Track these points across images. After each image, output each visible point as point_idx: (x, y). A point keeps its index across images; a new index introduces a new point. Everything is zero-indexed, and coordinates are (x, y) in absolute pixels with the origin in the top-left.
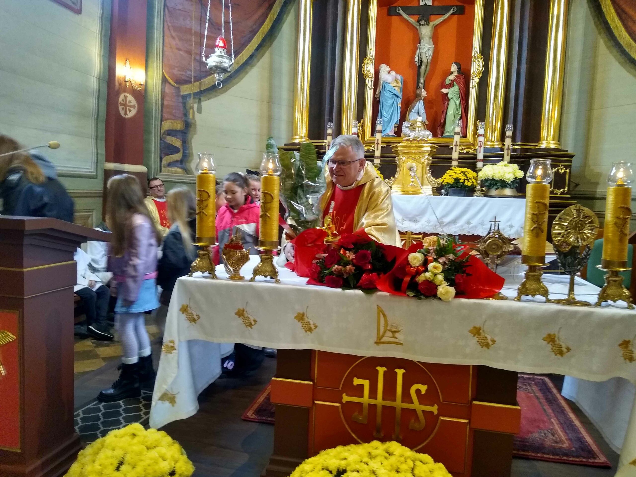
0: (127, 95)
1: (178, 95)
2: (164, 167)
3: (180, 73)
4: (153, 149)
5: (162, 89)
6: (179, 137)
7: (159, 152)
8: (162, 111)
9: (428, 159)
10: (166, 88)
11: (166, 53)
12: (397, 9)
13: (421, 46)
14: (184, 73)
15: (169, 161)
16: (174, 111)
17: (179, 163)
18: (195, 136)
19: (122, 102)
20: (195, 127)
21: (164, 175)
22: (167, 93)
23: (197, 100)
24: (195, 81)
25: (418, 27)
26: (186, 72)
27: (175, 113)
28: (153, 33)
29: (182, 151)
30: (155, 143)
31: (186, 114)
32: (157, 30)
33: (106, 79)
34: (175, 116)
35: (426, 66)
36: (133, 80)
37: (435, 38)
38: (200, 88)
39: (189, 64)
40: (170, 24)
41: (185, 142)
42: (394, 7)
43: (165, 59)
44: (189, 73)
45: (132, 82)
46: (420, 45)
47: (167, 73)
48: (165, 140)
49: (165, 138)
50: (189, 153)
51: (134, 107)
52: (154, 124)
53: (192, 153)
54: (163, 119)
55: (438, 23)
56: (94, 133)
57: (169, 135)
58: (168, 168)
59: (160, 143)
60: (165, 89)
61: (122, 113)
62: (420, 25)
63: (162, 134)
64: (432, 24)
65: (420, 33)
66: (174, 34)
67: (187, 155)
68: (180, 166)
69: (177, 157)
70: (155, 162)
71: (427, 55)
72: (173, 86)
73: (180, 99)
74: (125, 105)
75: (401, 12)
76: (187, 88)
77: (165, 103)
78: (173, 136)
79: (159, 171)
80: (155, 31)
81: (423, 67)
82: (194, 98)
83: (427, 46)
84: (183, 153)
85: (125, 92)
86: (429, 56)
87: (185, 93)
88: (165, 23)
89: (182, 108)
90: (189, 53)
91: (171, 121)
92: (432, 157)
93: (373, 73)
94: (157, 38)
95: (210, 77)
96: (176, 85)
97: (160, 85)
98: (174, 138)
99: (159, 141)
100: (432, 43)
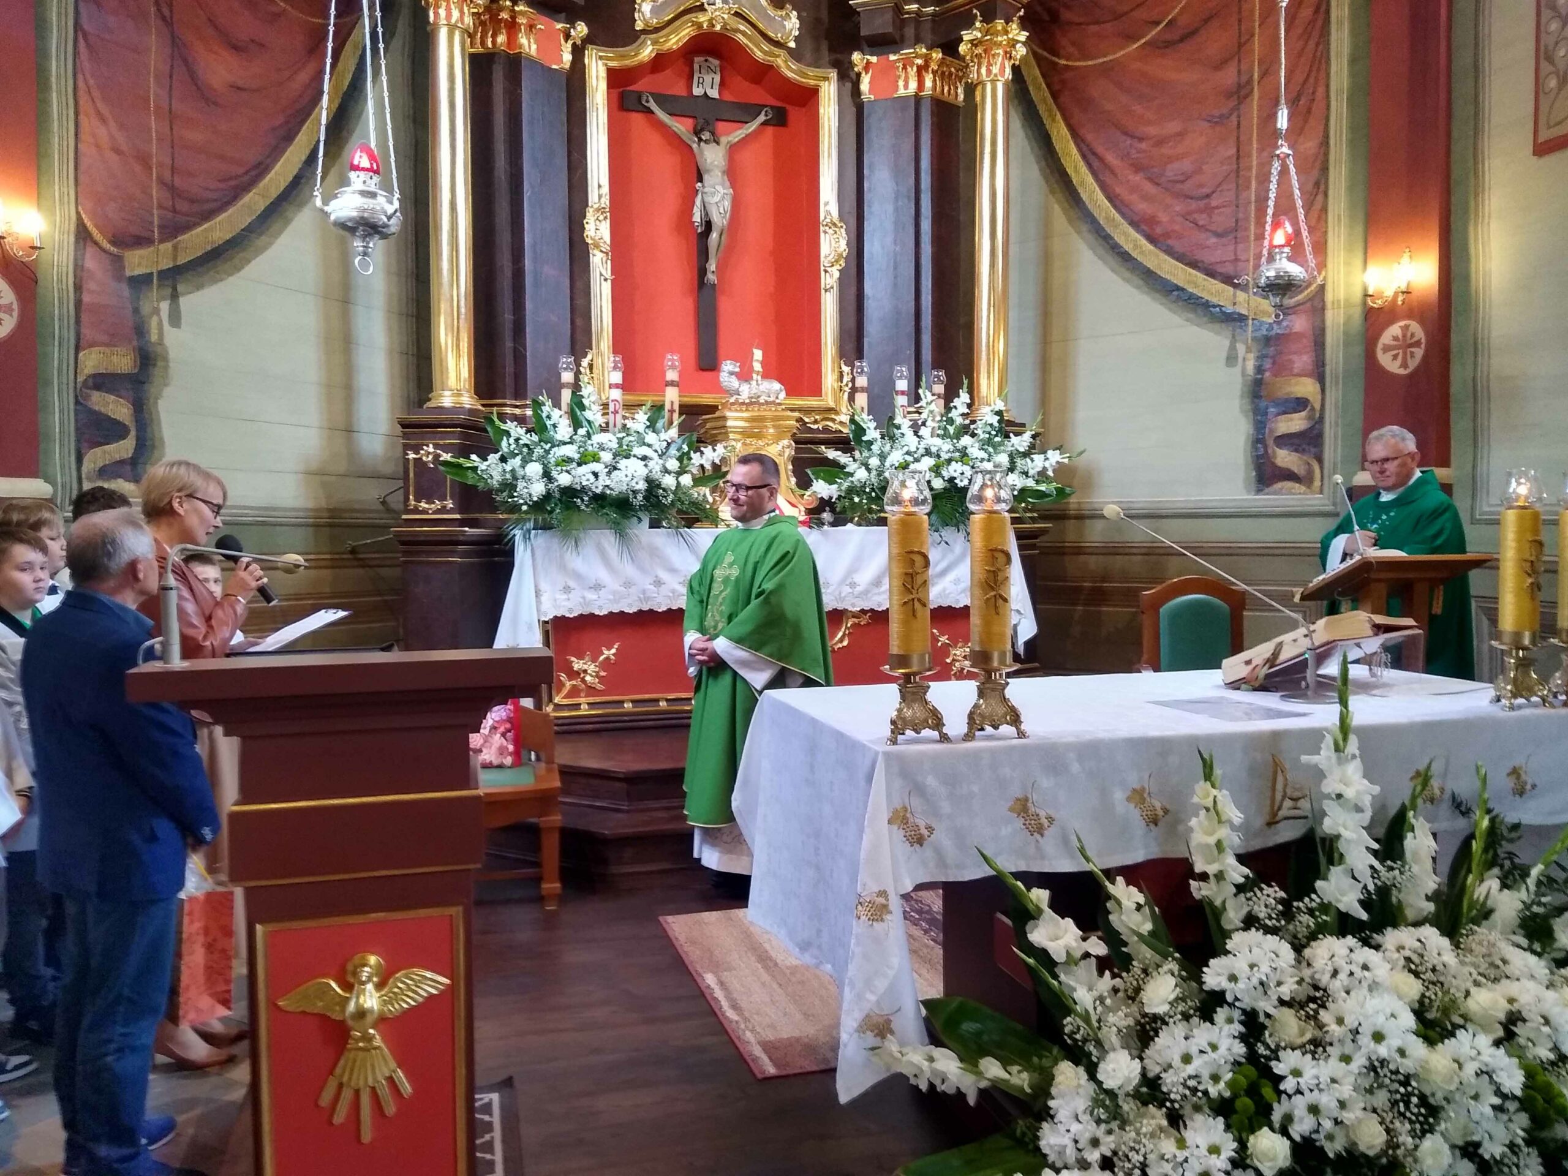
1: (118, 276)
3: (124, 216)
4: (57, 430)
5: (76, 260)
6: (123, 393)
7: (73, 439)
8: (78, 321)
9: (788, 446)
10: (88, 255)
11: (84, 162)
12: (645, 98)
13: (706, 190)
14: (132, 217)
15: (100, 464)
16: (108, 322)
17: (128, 468)
18: (167, 392)
20: (166, 368)
22: (89, 271)
23: (169, 291)
24: (161, 241)
25: (695, 146)
26: (138, 215)
27: (113, 326)
28: (48, 103)
29: (133, 433)
30: (61, 411)
31: (140, 330)
32: (59, 93)
34: (112, 336)
35: (720, 234)
37: (732, 173)
38: (175, 258)
39: (145, 193)
40: (91, 81)
41: (141, 409)
43: (81, 177)
44: (147, 216)
46: (703, 187)
47: (93, 216)
48: (89, 404)
49: (88, 397)
50: (153, 438)
51: (9, 310)
53: (162, 439)
54: (82, 343)
55: (737, 140)
57: (98, 387)
59: (76, 410)
60: (83, 259)
62: (700, 140)
63: (79, 386)
64: (724, 140)
65: (700, 160)
66: (104, 109)
67: (148, 442)
68: (131, 474)
69: (124, 448)
70: (62, 466)
71: (721, 210)
72: (105, 251)
73: (125, 287)
75: (652, 105)
76: (141, 257)
77: (86, 298)
78: (109, 391)
80: (54, 95)
81: (714, 235)
82: (159, 286)
83: (719, 188)
84: (138, 438)
87: (136, 272)
88: (80, 78)
89: (128, 314)
90: (144, 160)
91: (102, 349)
92: (796, 443)
93: (608, 242)
94: (60, 115)
95: (200, 229)
96: (112, 249)
97: (72, 248)
98: (113, 397)
99: (72, 406)
100: (728, 184)
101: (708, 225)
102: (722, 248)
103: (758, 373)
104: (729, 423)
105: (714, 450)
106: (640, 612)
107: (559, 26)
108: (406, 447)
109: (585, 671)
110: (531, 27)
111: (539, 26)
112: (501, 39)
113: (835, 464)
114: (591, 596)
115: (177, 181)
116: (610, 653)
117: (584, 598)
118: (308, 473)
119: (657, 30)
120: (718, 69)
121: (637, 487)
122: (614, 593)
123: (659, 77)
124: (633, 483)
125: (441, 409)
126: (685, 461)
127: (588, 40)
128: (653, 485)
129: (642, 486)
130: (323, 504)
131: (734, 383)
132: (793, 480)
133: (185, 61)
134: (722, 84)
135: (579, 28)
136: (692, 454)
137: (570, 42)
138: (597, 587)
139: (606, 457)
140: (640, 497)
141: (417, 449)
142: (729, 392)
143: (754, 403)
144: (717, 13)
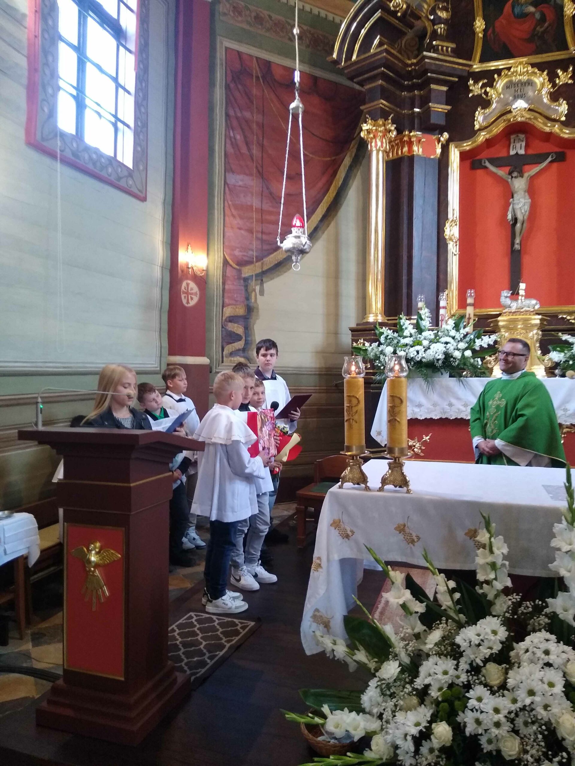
0: (189, 282)
1: (239, 278)
2: (226, 357)
3: (241, 254)
4: (215, 339)
5: (223, 273)
6: (241, 323)
7: (220, 342)
8: (223, 297)
9: (536, 334)
10: (228, 271)
11: (227, 234)
12: (483, 161)
13: (515, 202)
14: (245, 254)
15: (231, 351)
16: (235, 296)
17: (241, 352)
18: (258, 322)
19: (184, 290)
20: (258, 312)
21: (226, 366)
22: (228, 277)
23: (259, 282)
24: (257, 262)
25: (509, 180)
26: (247, 252)
27: (237, 297)
28: (213, 214)
29: (244, 338)
30: (216, 331)
31: (248, 298)
32: (218, 211)
33: (169, 267)
34: (236, 301)
35: (523, 224)
36: (195, 266)
37: (531, 191)
38: (262, 268)
39: (250, 243)
40: (230, 203)
41: (247, 329)
42: (478, 160)
43: (226, 241)
44: (251, 253)
45: (194, 269)
46: (513, 200)
47: (230, 255)
48: (227, 328)
49: (227, 325)
50: (251, 340)
51: (196, 294)
52: (215, 310)
54: (225, 305)
55: (534, 173)
56: (158, 326)
57: (231, 321)
58: (230, 358)
59: (222, 331)
60: (226, 272)
61: (184, 301)
62: (512, 177)
63: (223, 321)
64: (526, 175)
65: (512, 187)
66: (235, 212)
67: (249, 342)
68: (242, 355)
69: (239, 345)
70: (216, 353)
71: (523, 211)
72: (234, 268)
73: (242, 281)
74: (187, 293)
75: (487, 164)
76: (249, 269)
77: (227, 287)
78: (235, 323)
79: (221, 362)
80: (216, 211)
81: (518, 225)
82: (256, 280)
83: (522, 200)
84: (246, 340)
85: (187, 279)
86: (526, 212)
87: (247, 275)
88: (226, 202)
89: (243, 292)
90: (250, 231)
91: (232, 306)
92: (542, 331)
93: (458, 236)
94: (218, 219)
95: (272, 256)
96: (237, 267)
97: (221, 268)
98: (236, 325)
99: (220, 329)
100: (527, 197)
101: (515, 220)
102: (523, 232)
103: (522, 296)
104: (501, 324)
105: (490, 338)
106: (441, 419)
107: (434, 137)
108: (353, 340)
109: (414, 446)
110: (419, 141)
111: (423, 140)
112: (406, 149)
113: (566, 342)
114: (417, 410)
115: (265, 237)
116: (426, 438)
117: (413, 411)
118: (317, 352)
119: (486, 128)
120: (524, 139)
121: (438, 357)
122: (428, 409)
123: (492, 150)
124: (437, 355)
125: (368, 323)
126: (472, 344)
127: (448, 141)
128: (448, 356)
129: (441, 357)
130: (323, 365)
131: (508, 301)
132: (539, 352)
133: (268, 188)
134: (527, 146)
135: (444, 136)
136: (476, 340)
137: (440, 144)
138: (420, 406)
139: (426, 343)
140: (440, 362)
141: (356, 341)
142: (505, 307)
143: (518, 312)
144: (518, 112)
